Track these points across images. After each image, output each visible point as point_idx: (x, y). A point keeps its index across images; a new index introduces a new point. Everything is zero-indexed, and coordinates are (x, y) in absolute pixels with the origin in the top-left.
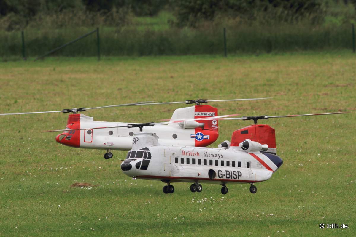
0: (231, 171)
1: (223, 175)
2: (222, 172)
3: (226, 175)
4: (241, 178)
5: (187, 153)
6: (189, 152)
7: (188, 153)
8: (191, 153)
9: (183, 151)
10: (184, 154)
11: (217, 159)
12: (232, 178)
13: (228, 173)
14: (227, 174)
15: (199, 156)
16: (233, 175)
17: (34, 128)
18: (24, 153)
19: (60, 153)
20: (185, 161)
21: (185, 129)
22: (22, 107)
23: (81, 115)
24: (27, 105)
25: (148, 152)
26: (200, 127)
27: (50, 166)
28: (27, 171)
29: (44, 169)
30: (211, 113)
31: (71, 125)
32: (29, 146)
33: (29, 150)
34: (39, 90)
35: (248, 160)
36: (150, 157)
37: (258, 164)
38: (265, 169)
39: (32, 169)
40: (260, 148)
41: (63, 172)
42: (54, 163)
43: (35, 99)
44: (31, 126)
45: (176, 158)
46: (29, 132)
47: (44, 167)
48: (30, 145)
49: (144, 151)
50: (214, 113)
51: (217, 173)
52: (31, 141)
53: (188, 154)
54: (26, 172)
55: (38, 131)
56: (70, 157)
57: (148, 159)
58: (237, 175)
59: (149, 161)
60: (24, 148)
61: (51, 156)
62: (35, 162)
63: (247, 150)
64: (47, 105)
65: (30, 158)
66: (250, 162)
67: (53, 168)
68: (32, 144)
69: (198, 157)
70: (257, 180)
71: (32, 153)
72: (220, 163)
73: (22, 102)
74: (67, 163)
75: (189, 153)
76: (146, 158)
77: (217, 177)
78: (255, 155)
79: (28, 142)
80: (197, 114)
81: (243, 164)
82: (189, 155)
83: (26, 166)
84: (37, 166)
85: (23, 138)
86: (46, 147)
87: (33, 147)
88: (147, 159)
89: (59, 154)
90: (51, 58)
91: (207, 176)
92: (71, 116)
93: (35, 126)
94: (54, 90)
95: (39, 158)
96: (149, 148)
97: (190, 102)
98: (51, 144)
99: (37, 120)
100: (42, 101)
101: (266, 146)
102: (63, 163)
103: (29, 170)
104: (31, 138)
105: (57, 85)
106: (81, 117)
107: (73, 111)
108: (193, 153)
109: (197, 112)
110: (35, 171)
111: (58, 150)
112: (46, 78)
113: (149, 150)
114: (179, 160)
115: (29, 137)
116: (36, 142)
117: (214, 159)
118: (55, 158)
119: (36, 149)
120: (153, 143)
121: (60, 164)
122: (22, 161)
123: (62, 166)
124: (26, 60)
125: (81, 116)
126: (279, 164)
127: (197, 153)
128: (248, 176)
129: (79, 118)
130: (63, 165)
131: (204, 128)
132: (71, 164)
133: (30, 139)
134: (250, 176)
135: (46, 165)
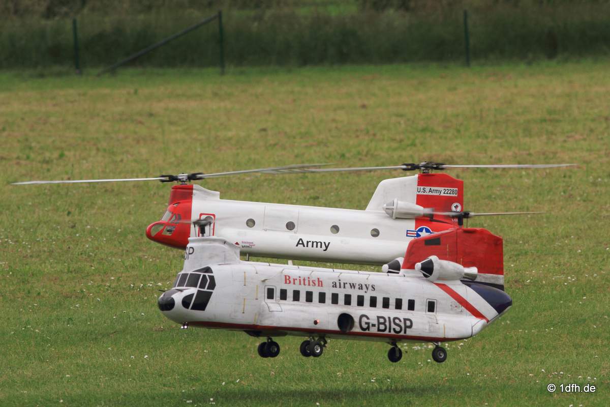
0: (389, 318)
1: (371, 325)
2: (368, 318)
3: (377, 326)
4: (409, 332)
5: (294, 280)
6: (300, 277)
7: (298, 280)
8: (304, 280)
9: (286, 276)
10: (288, 281)
11: (361, 293)
12: (390, 331)
13: (382, 320)
14: (379, 323)
15: (322, 286)
16: (393, 326)
17: (96, 207)
18: (78, 255)
19: (147, 255)
20: (290, 294)
21: (397, 218)
22: (73, 165)
23: (195, 186)
24: (84, 162)
25: (209, 276)
26: (424, 216)
27: (129, 279)
28: (84, 290)
29: (117, 286)
30: (449, 189)
31: (175, 205)
32: (88, 240)
33: (88, 248)
34: (106, 133)
35: (432, 298)
36: (212, 285)
37: (453, 305)
38: (470, 315)
39: (94, 286)
40: (459, 274)
41: (154, 292)
42: (135, 273)
43: (98, 149)
44: (92, 203)
45: (269, 289)
46: (89, 214)
47: (117, 283)
48: (90, 240)
49: (202, 274)
50: (455, 189)
51: (356, 320)
52: (91, 232)
53: (297, 282)
54: (82, 291)
55: (105, 212)
56: (166, 262)
57: (208, 289)
58: (403, 325)
59: (211, 293)
60: (78, 244)
61: (131, 260)
62: (99, 272)
63: (431, 278)
64: (122, 161)
65: (90, 264)
66: (435, 301)
67: (134, 284)
68: (92, 237)
69: (320, 288)
70: (446, 337)
71: (93, 255)
72: (367, 301)
73: (75, 155)
74: (162, 273)
75: (300, 280)
76: (204, 288)
77: (357, 329)
78: (449, 287)
79: (86, 233)
80: (422, 190)
81: (420, 305)
82: (300, 284)
83: (82, 280)
84: (102, 281)
85: (76, 225)
86: (120, 243)
87: (96, 242)
88: (205, 290)
89: (146, 257)
90: (131, 71)
91: (334, 326)
92: (175, 188)
93: (100, 202)
94: (135, 133)
95: (107, 264)
96: (213, 268)
97: (410, 167)
98: (130, 237)
99: (103, 190)
100: (114, 153)
101: (474, 270)
102: (154, 274)
103: (88, 288)
104: (91, 226)
105: (141, 123)
106: (194, 191)
107: (180, 179)
108: (309, 281)
109: (422, 187)
110: (100, 289)
111: (144, 249)
112: (120, 109)
113: (212, 272)
114: (277, 294)
115: (88, 224)
116: (101, 233)
117: (355, 294)
118: (138, 264)
119: (101, 248)
120: (225, 258)
121: (149, 276)
122: (75, 270)
123: (151, 280)
124: (81, 73)
125: (195, 189)
126: (501, 306)
127: (317, 280)
128: (427, 327)
129: (191, 194)
130: (153, 277)
131: (434, 218)
132: (169, 277)
133: (89, 227)
134: (432, 328)
135: (120, 277)
